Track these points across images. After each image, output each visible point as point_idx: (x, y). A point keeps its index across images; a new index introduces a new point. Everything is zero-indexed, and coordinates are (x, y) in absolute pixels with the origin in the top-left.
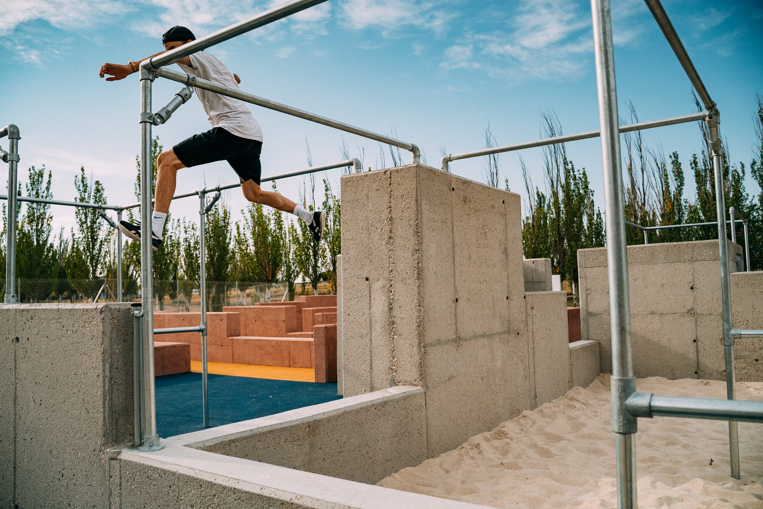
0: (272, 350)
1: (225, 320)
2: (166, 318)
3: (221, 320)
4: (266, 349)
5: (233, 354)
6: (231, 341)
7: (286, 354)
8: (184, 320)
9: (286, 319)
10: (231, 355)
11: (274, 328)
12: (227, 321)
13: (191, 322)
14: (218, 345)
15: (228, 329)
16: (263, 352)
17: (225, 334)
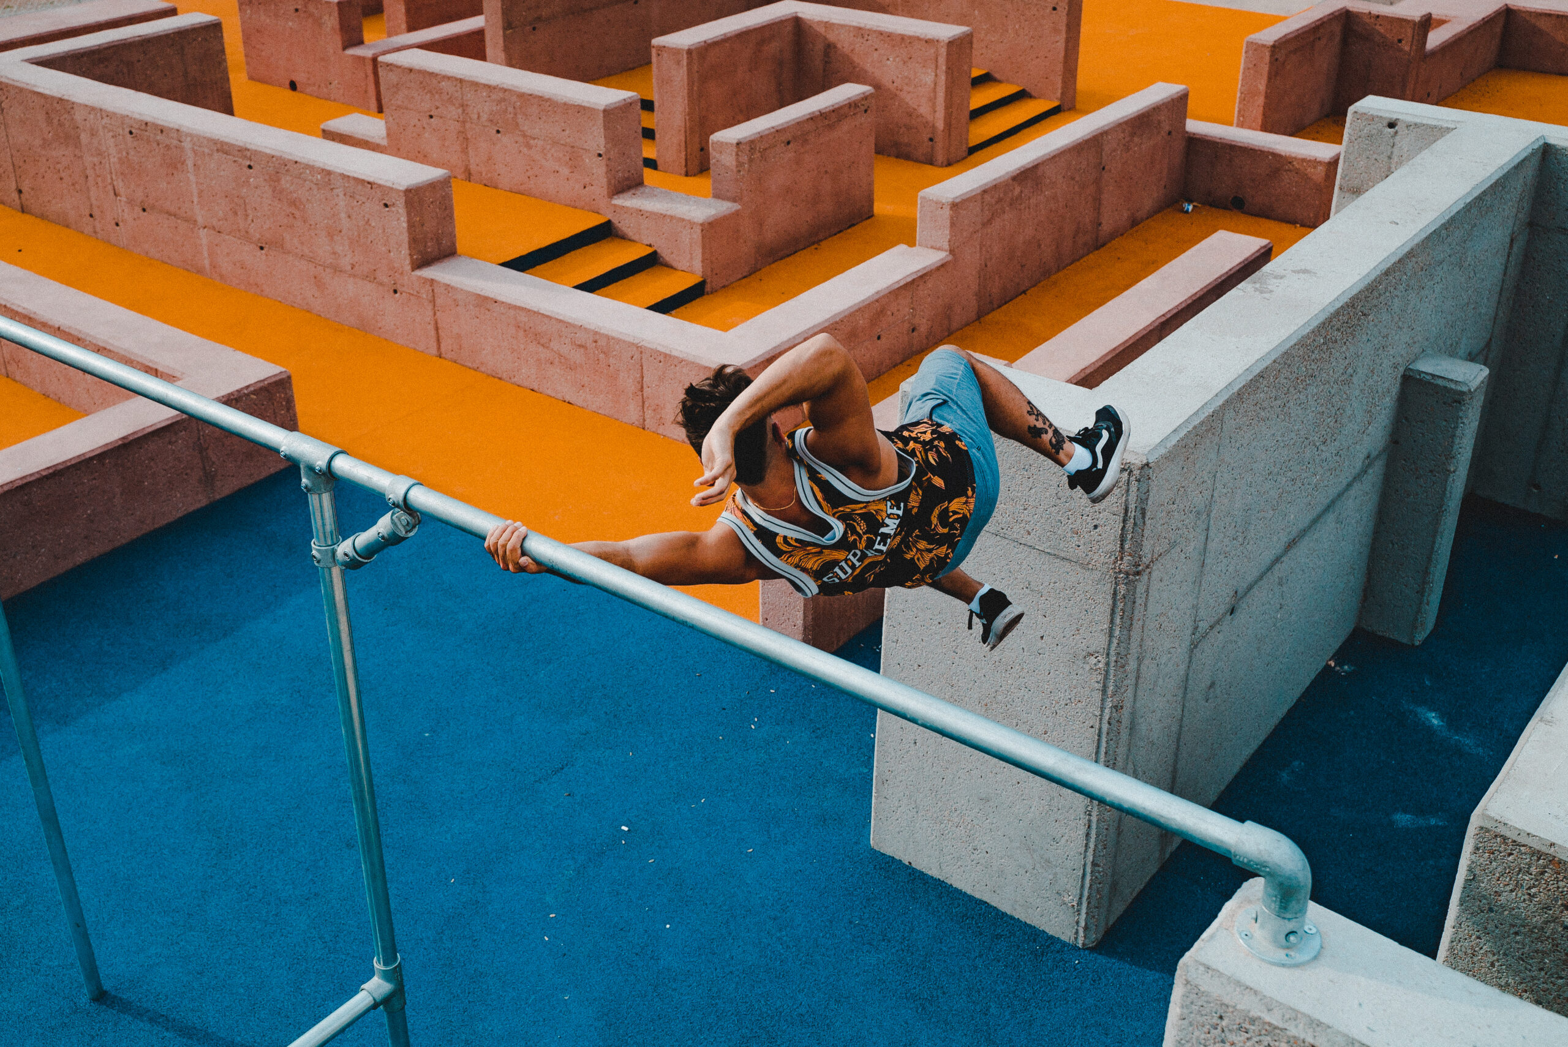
0: (577, 356)
1: (400, 209)
2: (187, 145)
3: (386, 205)
4: (555, 345)
5: (437, 329)
6: (427, 286)
7: (630, 385)
8: (250, 167)
9: (608, 151)
10: (433, 333)
11: (565, 171)
12: (409, 214)
13: (279, 180)
14: (381, 284)
15: (414, 241)
16: (544, 354)
17: (402, 256)
